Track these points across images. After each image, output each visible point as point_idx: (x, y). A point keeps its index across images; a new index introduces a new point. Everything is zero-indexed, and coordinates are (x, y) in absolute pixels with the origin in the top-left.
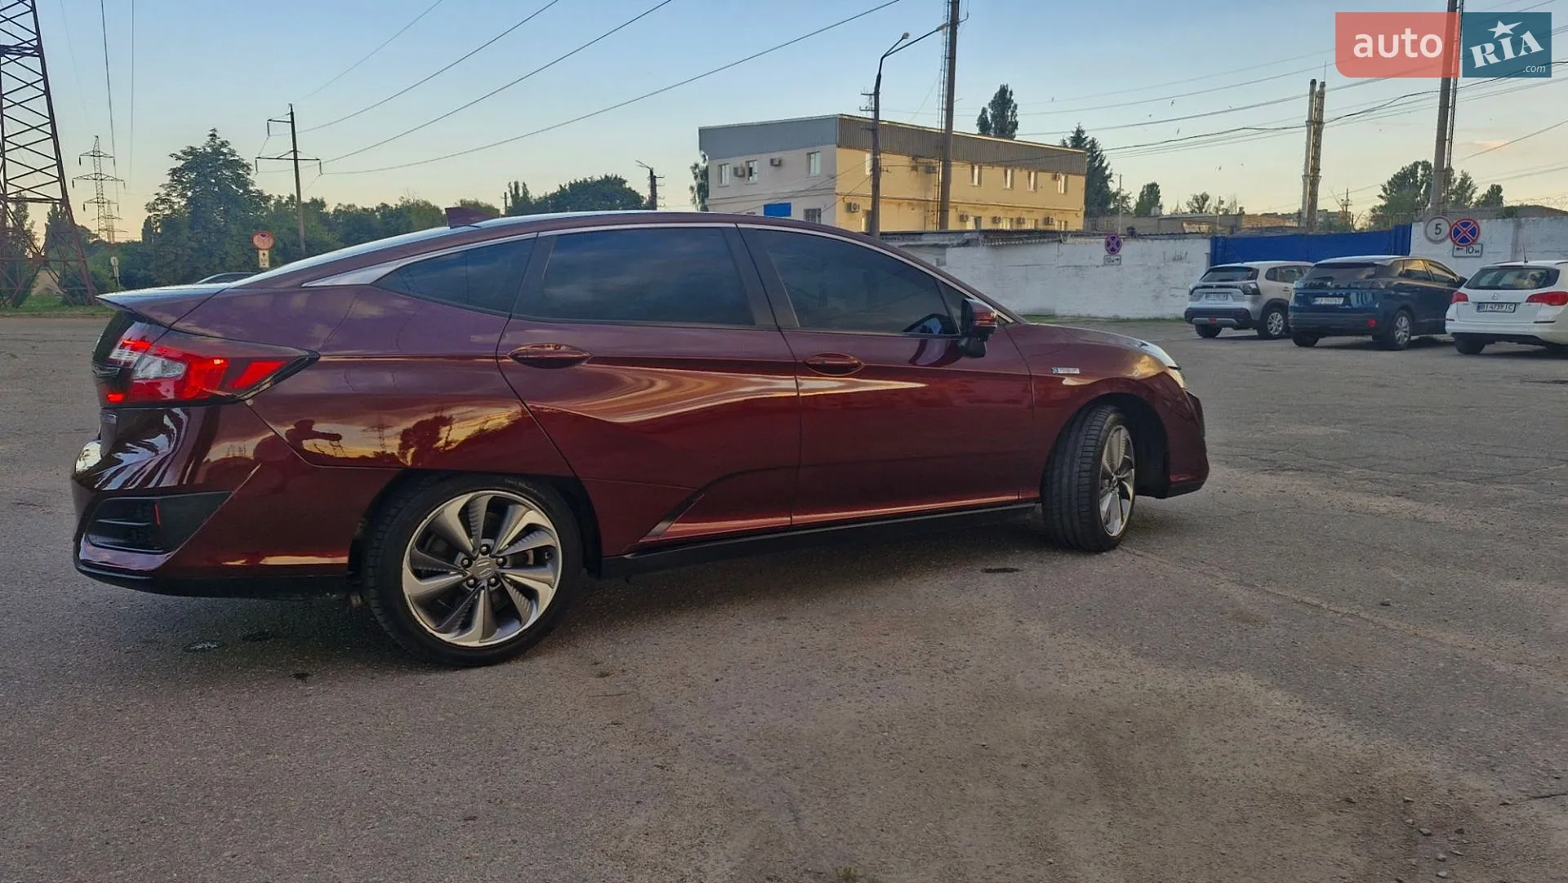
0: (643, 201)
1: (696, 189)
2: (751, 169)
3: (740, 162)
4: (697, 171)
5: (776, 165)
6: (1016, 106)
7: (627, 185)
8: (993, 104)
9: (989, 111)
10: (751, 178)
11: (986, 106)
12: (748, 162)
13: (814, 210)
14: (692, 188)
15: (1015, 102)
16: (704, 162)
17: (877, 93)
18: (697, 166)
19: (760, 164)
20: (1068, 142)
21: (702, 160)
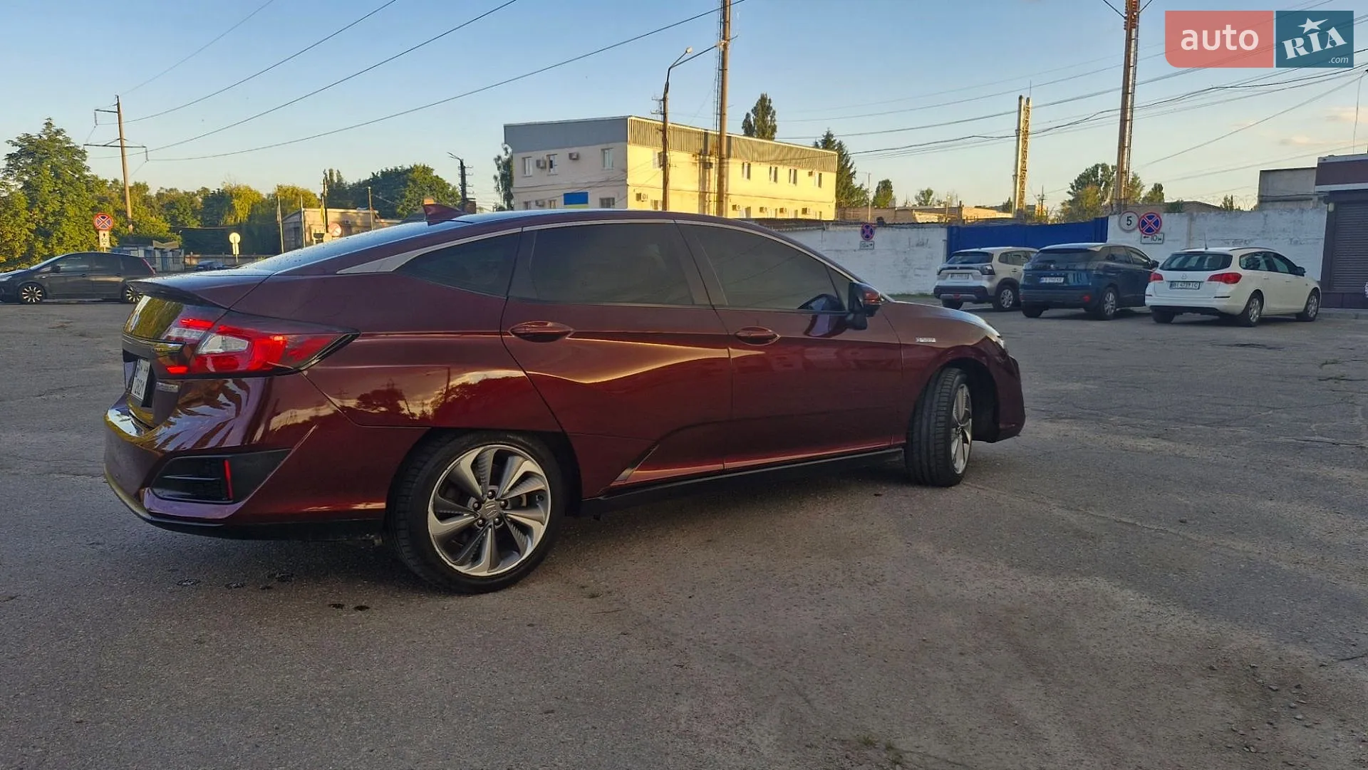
0: (449, 188)
1: (499, 178)
2: (551, 162)
3: (542, 155)
4: (500, 162)
5: (574, 159)
6: (774, 112)
7: (435, 174)
8: (755, 110)
9: (752, 115)
10: (551, 170)
11: (750, 112)
12: (549, 156)
14: (496, 178)
15: (774, 108)
16: (506, 155)
17: (664, 99)
18: (499, 158)
19: (561, 156)
20: (820, 144)
21: (504, 152)
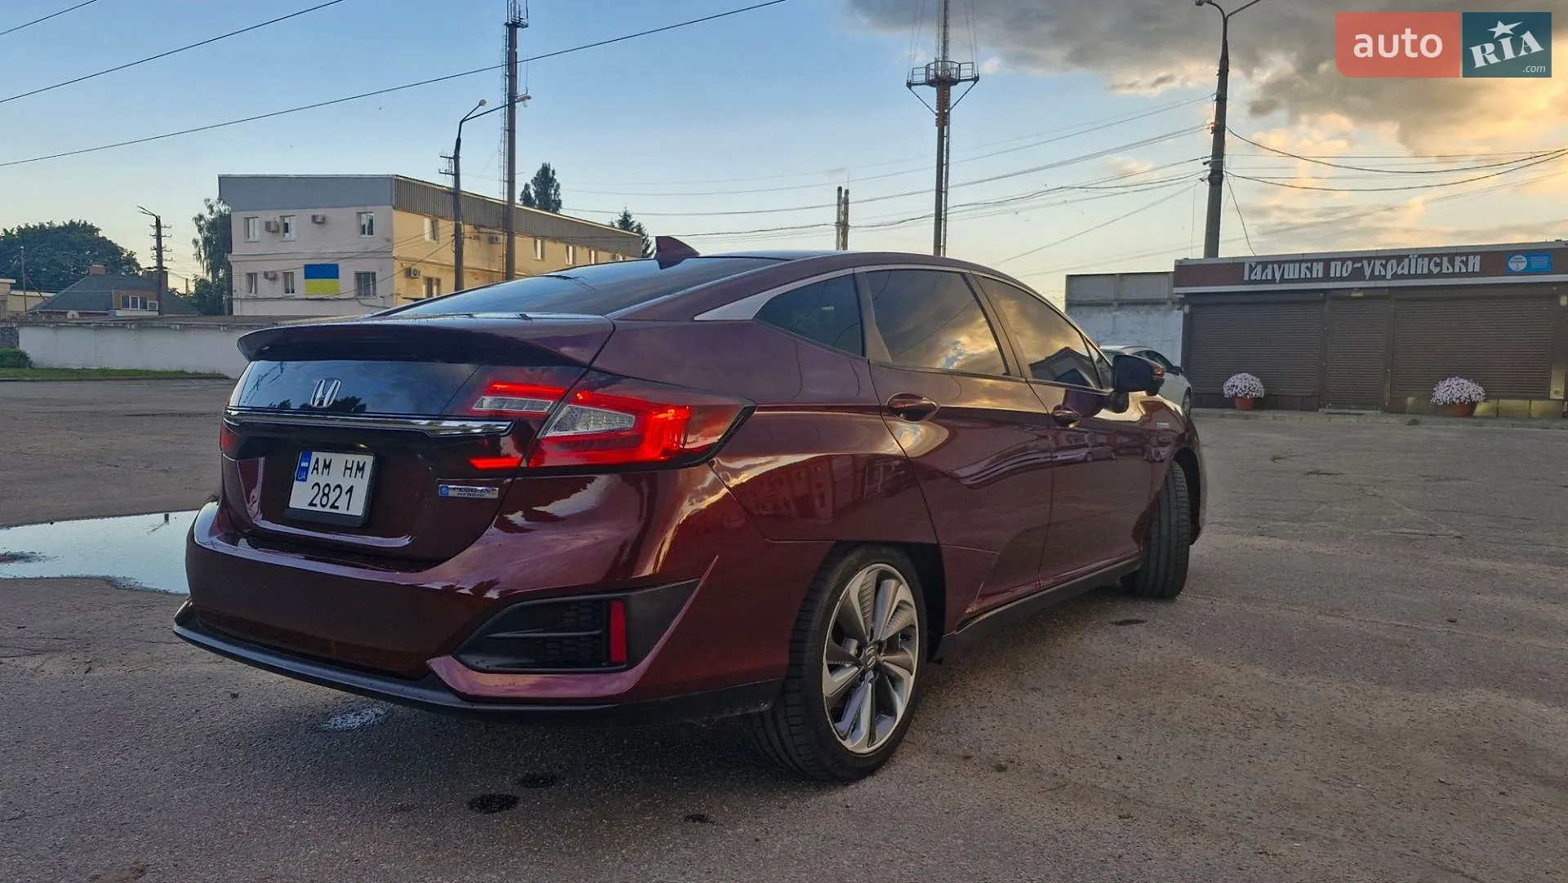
0: (122, 254)
1: (201, 243)
2: (286, 225)
3: (274, 216)
4: (202, 222)
5: (319, 223)
6: (558, 185)
7: (101, 234)
8: (535, 181)
9: (532, 187)
10: (286, 234)
11: (530, 183)
12: (283, 217)
13: (367, 274)
14: (195, 242)
15: (558, 181)
16: (211, 214)
17: (456, 158)
18: (201, 217)
19: (299, 220)
20: (616, 225)
21: (208, 211)
